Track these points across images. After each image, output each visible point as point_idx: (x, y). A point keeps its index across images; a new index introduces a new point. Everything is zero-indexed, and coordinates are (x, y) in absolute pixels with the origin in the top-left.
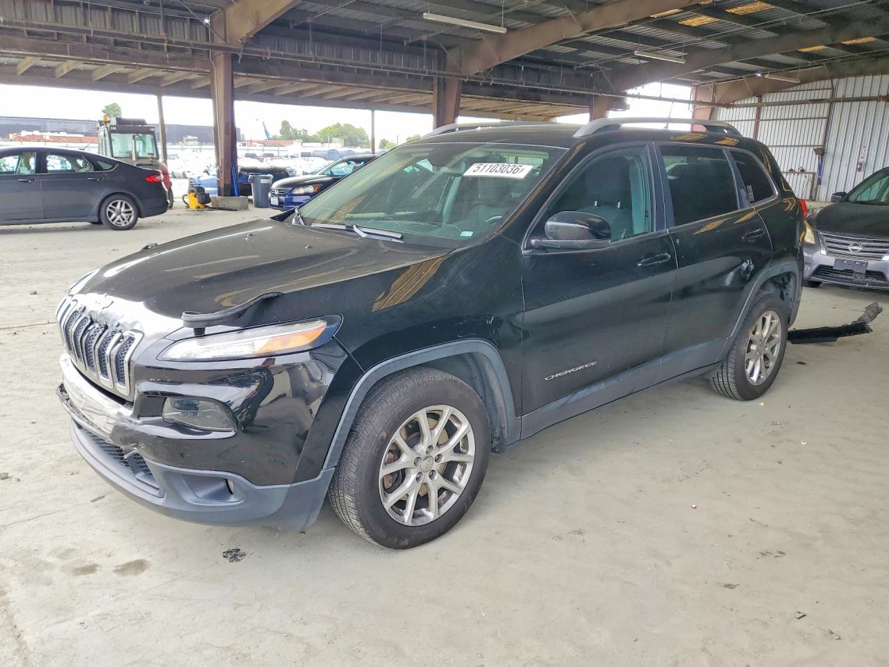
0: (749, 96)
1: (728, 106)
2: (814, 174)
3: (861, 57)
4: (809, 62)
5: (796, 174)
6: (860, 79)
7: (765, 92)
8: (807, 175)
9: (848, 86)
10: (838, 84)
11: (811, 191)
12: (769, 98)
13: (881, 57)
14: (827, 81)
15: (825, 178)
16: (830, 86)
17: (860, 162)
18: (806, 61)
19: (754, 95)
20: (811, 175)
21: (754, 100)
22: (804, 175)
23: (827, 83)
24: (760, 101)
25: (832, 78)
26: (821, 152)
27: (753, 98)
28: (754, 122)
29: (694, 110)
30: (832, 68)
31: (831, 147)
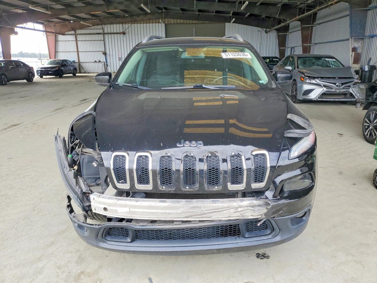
0: (70, 31)
1: (63, 34)
2: (104, 62)
3: (112, 17)
4: (93, 18)
5: (98, 63)
6: (112, 25)
7: (77, 29)
8: (102, 63)
9: (108, 28)
10: (104, 27)
11: (105, 69)
12: (79, 32)
13: (118, 17)
14: (100, 26)
15: (109, 64)
16: (102, 28)
17: (119, 57)
18: (92, 17)
19: (72, 30)
20: (103, 63)
21: (73, 32)
22: (100, 63)
23: (100, 27)
24: (75, 32)
25: (102, 25)
26: (105, 54)
27: (72, 31)
28: (75, 42)
29: (47, 36)
30: (101, 21)
31: (108, 52)
